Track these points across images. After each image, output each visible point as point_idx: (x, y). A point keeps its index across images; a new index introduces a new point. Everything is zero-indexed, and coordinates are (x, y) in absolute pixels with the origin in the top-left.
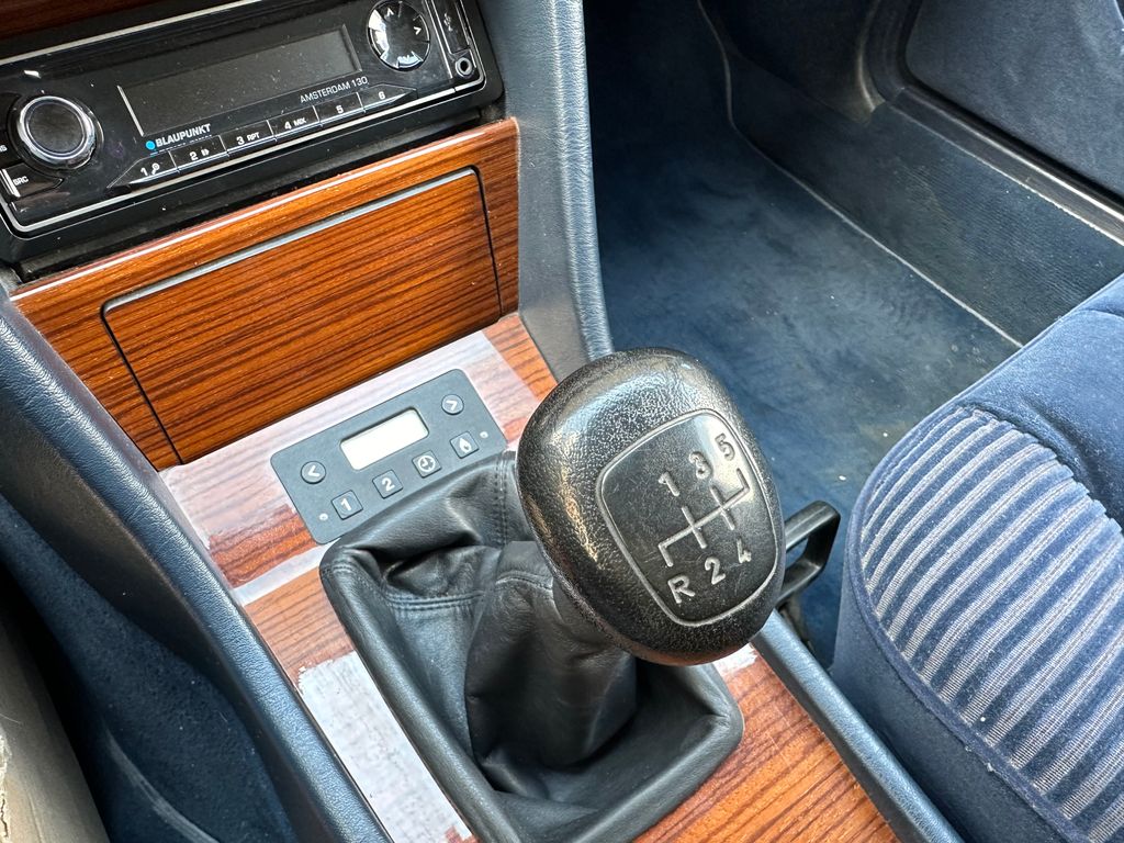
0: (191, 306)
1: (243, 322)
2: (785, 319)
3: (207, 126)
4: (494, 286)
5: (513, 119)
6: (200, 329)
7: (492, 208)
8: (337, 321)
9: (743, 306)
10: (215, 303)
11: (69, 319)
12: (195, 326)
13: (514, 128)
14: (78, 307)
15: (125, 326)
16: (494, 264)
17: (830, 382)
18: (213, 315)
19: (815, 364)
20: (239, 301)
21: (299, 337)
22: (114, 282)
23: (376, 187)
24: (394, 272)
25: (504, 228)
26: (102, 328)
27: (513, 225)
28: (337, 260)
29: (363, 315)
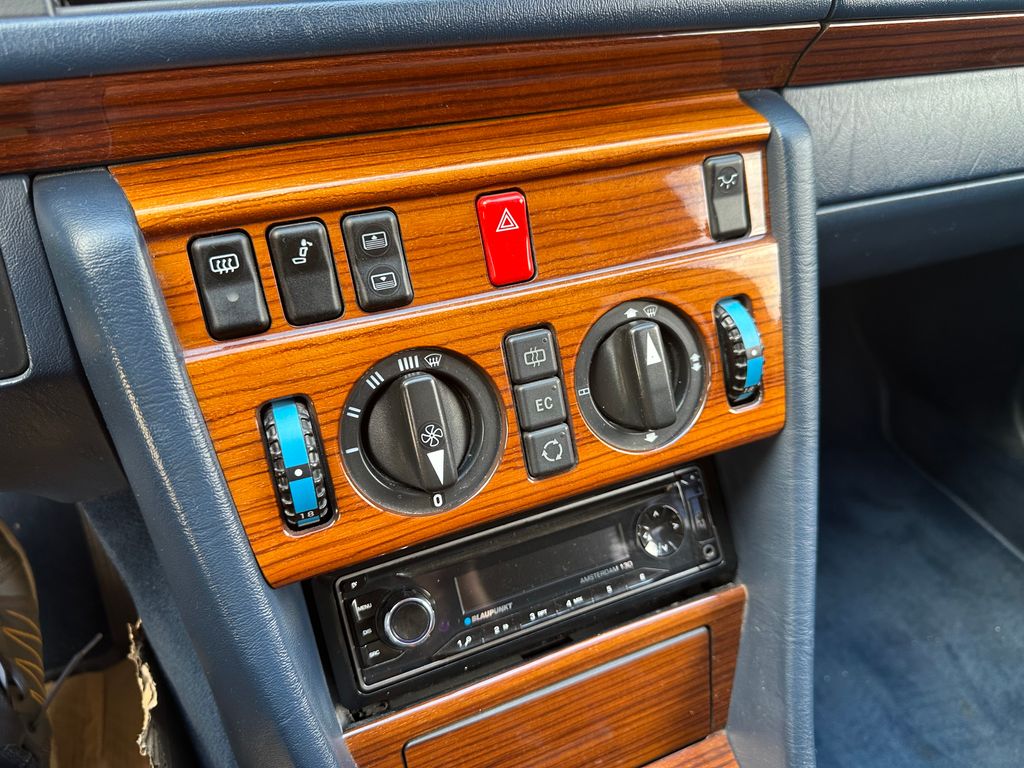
0: (468, 741)
1: (502, 751)
2: (949, 648)
3: (510, 604)
4: (708, 712)
5: (743, 586)
6: (471, 757)
7: (716, 654)
8: (576, 746)
9: (902, 626)
10: (487, 738)
11: (379, 754)
12: (467, 755)
13: (743, 595)
14: (387, 746)
15: (416, 758)
16: (711, 697)
17: (1001, 728)
18: (482, 747)
19: (984, 704)
20: (504, 736)
21: (543, 760)
22: (419, 726)
23: (627, 646)
24: (628, 708)
25: (725, 668)
26: (400, 759)
27: (732, 665)
28: (585, 702)
29: (597, 741)
